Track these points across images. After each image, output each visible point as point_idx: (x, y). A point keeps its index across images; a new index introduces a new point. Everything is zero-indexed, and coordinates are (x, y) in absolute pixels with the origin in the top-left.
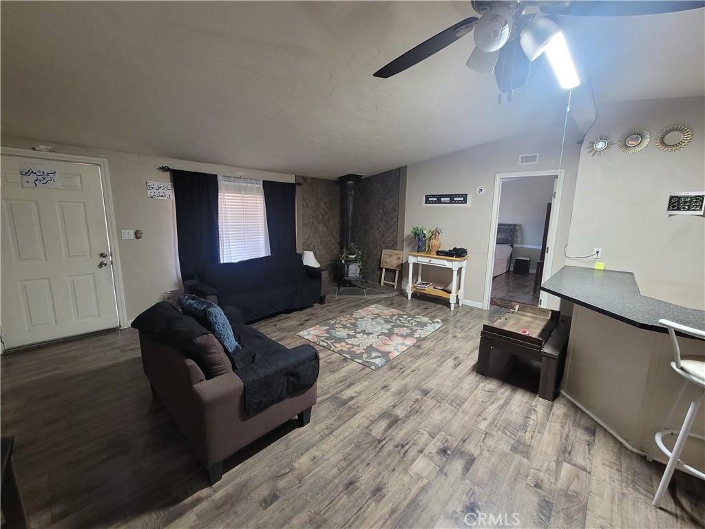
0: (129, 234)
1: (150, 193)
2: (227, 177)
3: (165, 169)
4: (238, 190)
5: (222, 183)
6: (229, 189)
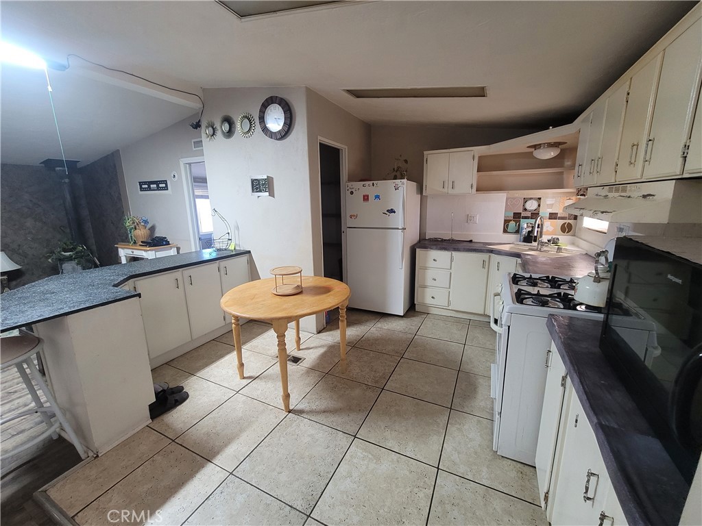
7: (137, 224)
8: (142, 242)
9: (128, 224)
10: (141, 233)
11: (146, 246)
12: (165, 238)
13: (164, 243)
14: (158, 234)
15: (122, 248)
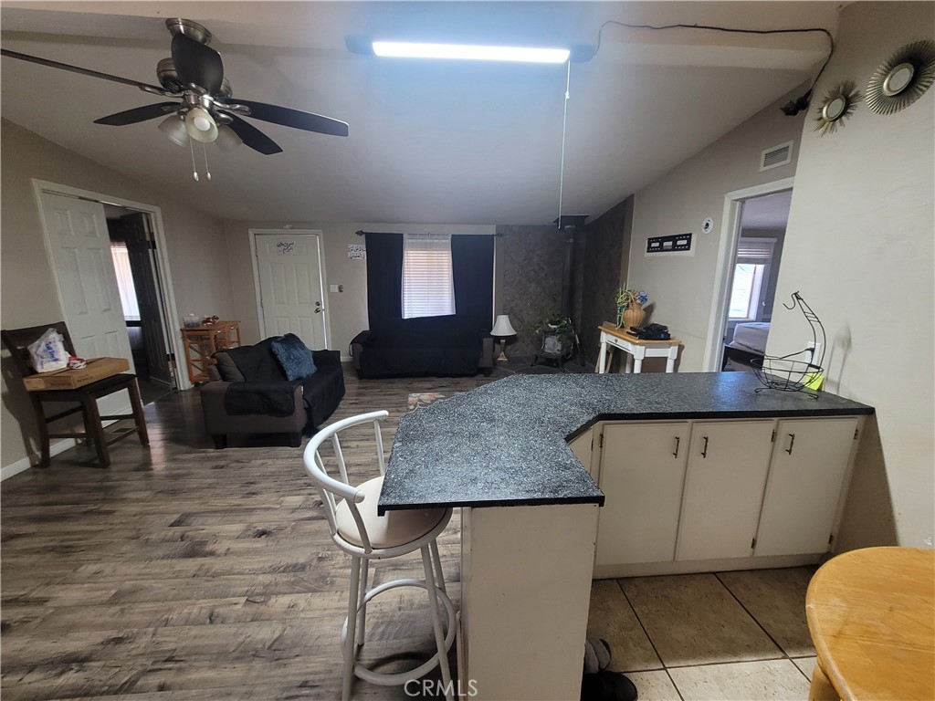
0: (335, 288)
1: (349, 254)
2: (413, 235)
3: (360, 233)
4: (424, 247)
5: (407, 241)
6: (414, 247)
7: (632, 301)
8: (632, 328)
9: (620, 300)
10: (633, 315)
11: (635, 335)
12: (666, 328)
13: (662, 336)
14: (655, 319)
15: (605, 332)
